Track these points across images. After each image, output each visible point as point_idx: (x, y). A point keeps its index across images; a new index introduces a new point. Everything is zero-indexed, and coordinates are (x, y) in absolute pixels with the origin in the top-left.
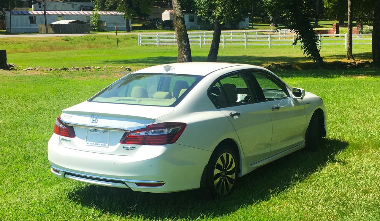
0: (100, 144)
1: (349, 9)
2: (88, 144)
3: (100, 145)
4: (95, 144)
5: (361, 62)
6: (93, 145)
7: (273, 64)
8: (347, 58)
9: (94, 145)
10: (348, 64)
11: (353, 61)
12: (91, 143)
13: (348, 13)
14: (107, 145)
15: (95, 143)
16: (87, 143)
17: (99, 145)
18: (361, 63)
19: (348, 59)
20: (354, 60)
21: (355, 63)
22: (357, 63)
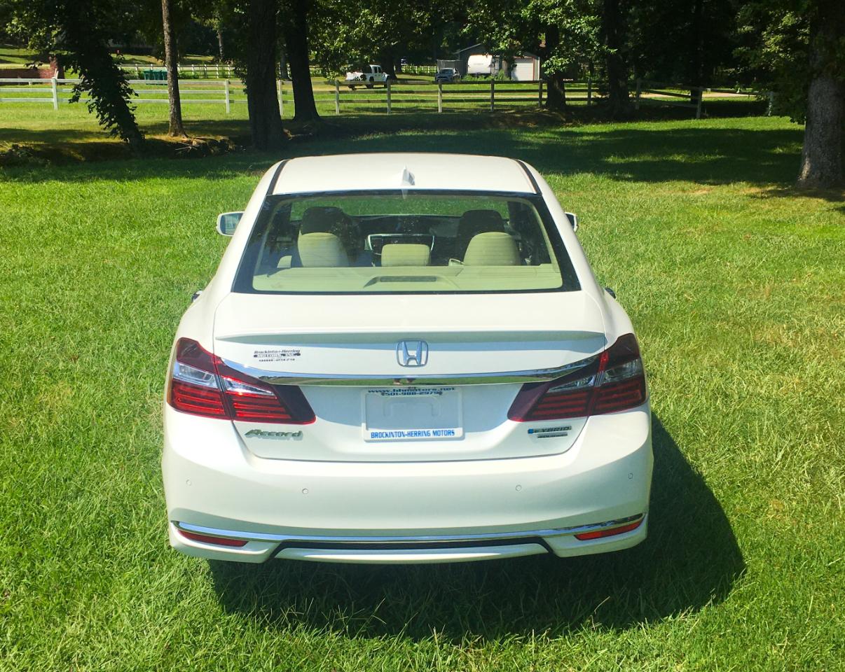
0: (431, 431)
1: (166, 25)
2: (376, 439)
3: (432, 436)
4: (410, 434)
5: (202, 141)
6: (402, 438)
7: (15, 147)
8: (173, 133)
9: (406, 437)
10: (178, 145)
11: (186, 139)
12: (388, 431)
13: (165, 33)
14: (458, 432)
15: (406, 431)
16: (374, 435)
17: (428, 434)
18: (203, 144)
19: (175, 135)
20: (187, 137)
21: (190, 143)
22: (194, 143)
